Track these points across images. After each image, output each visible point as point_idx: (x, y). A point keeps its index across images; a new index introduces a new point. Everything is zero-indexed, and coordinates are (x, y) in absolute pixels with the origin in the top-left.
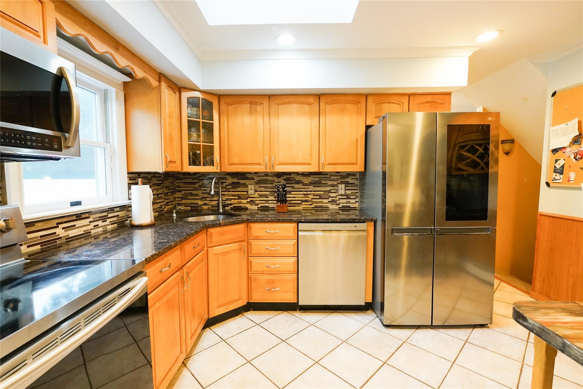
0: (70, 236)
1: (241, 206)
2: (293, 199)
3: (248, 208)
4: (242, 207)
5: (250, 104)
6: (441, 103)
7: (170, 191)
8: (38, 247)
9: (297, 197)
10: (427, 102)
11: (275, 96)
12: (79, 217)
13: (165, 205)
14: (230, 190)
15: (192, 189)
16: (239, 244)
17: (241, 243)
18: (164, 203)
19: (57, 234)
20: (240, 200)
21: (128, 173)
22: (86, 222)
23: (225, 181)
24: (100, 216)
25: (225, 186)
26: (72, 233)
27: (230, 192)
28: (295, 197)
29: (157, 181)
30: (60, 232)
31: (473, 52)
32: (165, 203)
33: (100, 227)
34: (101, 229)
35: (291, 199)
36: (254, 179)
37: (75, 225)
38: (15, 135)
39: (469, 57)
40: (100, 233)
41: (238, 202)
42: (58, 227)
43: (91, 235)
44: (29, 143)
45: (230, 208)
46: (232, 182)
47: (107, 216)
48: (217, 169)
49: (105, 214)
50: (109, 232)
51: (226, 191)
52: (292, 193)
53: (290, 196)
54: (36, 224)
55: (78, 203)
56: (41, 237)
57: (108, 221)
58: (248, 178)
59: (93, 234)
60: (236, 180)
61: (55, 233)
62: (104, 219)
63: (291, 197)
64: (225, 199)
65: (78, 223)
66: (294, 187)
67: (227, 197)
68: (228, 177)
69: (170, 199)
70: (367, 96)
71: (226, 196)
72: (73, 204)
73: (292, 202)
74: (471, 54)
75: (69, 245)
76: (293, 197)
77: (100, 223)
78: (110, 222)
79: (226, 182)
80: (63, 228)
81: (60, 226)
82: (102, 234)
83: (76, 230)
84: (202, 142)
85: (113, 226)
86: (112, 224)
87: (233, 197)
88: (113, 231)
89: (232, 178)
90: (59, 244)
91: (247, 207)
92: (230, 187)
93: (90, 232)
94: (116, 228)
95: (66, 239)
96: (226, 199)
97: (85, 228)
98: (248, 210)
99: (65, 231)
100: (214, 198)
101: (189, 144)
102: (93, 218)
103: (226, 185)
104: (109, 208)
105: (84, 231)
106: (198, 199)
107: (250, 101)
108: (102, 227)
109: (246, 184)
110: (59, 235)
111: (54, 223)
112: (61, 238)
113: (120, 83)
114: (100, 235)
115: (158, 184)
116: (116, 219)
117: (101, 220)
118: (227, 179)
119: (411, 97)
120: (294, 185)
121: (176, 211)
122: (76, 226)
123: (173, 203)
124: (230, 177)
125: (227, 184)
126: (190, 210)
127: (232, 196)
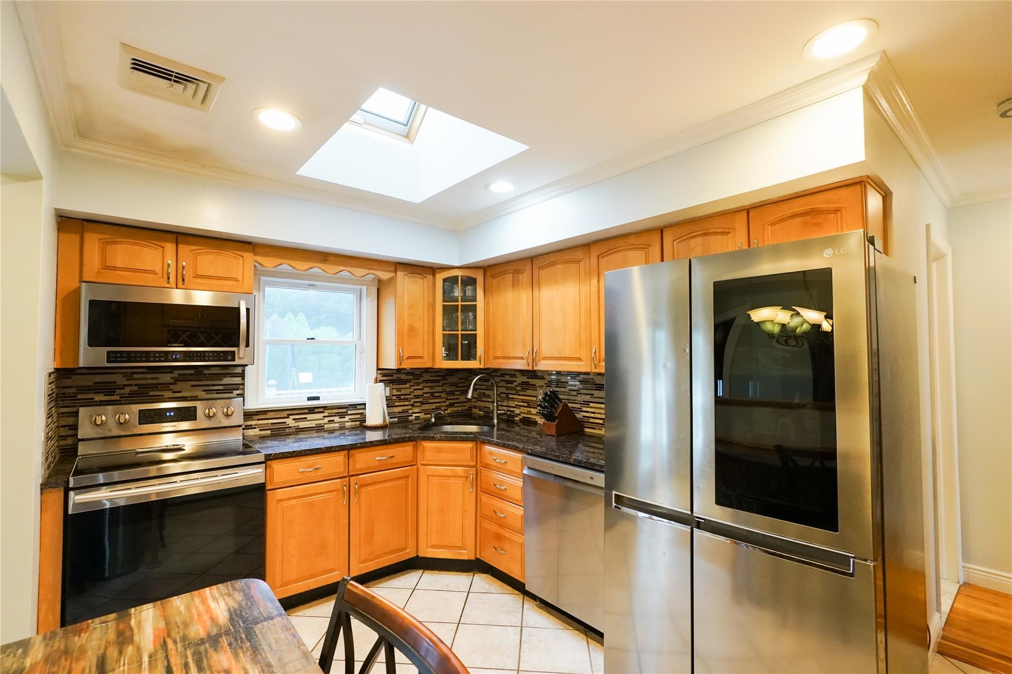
0: (300, 427)
1: (530, 418)
2: (592, 415)
3: (538, 422)
4: (532, 420)
5: (513, 273)
6: (833, 209)
7: (458, 389)
8: (269, 432)
9: (598, 413)
10: (794, 216)
11: (538, 257)
12: (311, 410)
13: (446, 406)
14: (520, 393)
15: (485, 387)
16: (464, 470)
17: (467, 469)
18: (444, 404)
19: (287, 423)
20: (529, 409)
21: (378, 369)
22: (320, 416)
23: (515, 379)
24: (337, 412)
25: (514, 386)
26: (302, 425)
27: (519, 395)
28: (594, 413)
29: (430, 376)
30: (290, 422)
31: (869, 71)
32: (447, 403)
33: (336, 423)
34: (337, 425)
35: (589, 416)
36: (544, 379)
37: (306, 418)
38: (204, 355)
39: (863, 86)
40: (336, 428)
41: (528, 411)
42: (289, 417)
43: (324, 429)
44: (207, 358)
45: (519, 419)
46: (522, 382)
47: (347, 412)
48: (481, 364)
49: (345, 410)
50: (348, 429)
51: (515, 394)
52: (591, 405)
53: (588, 409)
54: (269, 413)
55: (317, 398)
56: (272, 424)
57: (347, 418)
58: (538, 376)
59: (327, 428)
60: (525, 379)
61: (285, 422)
62: (341, 416)
63: (588, 412)
64: (514, 406)
65: (309, 417)
66: (593, 395)
67: (516, 403)
68: (518, 374)
69: (459, 399)
70: (661, 231)
71: (515, 401)
72: (310, 399)
73: (591, 420)
74: (864, 78)
75: (298, 434)
76: (592, 413)
77: (337, 419)
78: (349, 419)
79: (515, 381)
80: (293, 419)
81: (290, 417)
82: (338, 430)
83: (307, 423)
84: (460, 330)
85: (353, 423)
86: (352, 421)
87: (522, 404)
88: (353, 428)
89: (522, 375)
90: (288, 432)
91: (537, 420)
92: (519, 388)
93: (324, 426)
94: (359, 426)
95: (296, 429)
96: (516, 405)
97: (318, 422)
98: (538, 425)
99: (295, 422)
100: (504, 402)
101: (443, 334)
102: (328, 414)
103: (516, 386)
104: (349, 405)
105: (316, 424)
106: (489, 402)
107: (514, 270)
108: (338, 423)
109: (535, 385)
110: (289, 425)
111: (285, 414)
112: (291, 427)
113: (371, 280)
114: (335, 430)
115: (432, 380)
116: (358, 416)
117: (338, 416)
118: (517, 377)
119: (751, 214)
120: (593, 392)
121: (435, 415)
122: (308, 419)
123: (465, 404)
124: (520, 373)
125: (516, 384)
126: (482, 416)
127: (522, 402)
